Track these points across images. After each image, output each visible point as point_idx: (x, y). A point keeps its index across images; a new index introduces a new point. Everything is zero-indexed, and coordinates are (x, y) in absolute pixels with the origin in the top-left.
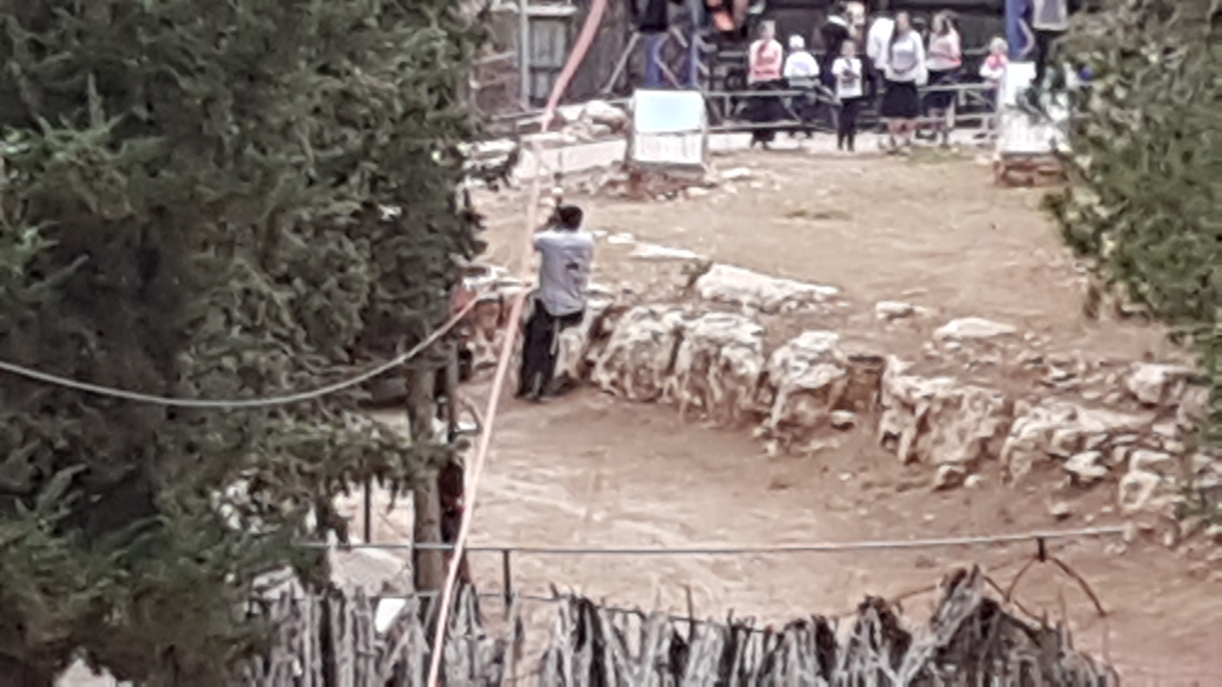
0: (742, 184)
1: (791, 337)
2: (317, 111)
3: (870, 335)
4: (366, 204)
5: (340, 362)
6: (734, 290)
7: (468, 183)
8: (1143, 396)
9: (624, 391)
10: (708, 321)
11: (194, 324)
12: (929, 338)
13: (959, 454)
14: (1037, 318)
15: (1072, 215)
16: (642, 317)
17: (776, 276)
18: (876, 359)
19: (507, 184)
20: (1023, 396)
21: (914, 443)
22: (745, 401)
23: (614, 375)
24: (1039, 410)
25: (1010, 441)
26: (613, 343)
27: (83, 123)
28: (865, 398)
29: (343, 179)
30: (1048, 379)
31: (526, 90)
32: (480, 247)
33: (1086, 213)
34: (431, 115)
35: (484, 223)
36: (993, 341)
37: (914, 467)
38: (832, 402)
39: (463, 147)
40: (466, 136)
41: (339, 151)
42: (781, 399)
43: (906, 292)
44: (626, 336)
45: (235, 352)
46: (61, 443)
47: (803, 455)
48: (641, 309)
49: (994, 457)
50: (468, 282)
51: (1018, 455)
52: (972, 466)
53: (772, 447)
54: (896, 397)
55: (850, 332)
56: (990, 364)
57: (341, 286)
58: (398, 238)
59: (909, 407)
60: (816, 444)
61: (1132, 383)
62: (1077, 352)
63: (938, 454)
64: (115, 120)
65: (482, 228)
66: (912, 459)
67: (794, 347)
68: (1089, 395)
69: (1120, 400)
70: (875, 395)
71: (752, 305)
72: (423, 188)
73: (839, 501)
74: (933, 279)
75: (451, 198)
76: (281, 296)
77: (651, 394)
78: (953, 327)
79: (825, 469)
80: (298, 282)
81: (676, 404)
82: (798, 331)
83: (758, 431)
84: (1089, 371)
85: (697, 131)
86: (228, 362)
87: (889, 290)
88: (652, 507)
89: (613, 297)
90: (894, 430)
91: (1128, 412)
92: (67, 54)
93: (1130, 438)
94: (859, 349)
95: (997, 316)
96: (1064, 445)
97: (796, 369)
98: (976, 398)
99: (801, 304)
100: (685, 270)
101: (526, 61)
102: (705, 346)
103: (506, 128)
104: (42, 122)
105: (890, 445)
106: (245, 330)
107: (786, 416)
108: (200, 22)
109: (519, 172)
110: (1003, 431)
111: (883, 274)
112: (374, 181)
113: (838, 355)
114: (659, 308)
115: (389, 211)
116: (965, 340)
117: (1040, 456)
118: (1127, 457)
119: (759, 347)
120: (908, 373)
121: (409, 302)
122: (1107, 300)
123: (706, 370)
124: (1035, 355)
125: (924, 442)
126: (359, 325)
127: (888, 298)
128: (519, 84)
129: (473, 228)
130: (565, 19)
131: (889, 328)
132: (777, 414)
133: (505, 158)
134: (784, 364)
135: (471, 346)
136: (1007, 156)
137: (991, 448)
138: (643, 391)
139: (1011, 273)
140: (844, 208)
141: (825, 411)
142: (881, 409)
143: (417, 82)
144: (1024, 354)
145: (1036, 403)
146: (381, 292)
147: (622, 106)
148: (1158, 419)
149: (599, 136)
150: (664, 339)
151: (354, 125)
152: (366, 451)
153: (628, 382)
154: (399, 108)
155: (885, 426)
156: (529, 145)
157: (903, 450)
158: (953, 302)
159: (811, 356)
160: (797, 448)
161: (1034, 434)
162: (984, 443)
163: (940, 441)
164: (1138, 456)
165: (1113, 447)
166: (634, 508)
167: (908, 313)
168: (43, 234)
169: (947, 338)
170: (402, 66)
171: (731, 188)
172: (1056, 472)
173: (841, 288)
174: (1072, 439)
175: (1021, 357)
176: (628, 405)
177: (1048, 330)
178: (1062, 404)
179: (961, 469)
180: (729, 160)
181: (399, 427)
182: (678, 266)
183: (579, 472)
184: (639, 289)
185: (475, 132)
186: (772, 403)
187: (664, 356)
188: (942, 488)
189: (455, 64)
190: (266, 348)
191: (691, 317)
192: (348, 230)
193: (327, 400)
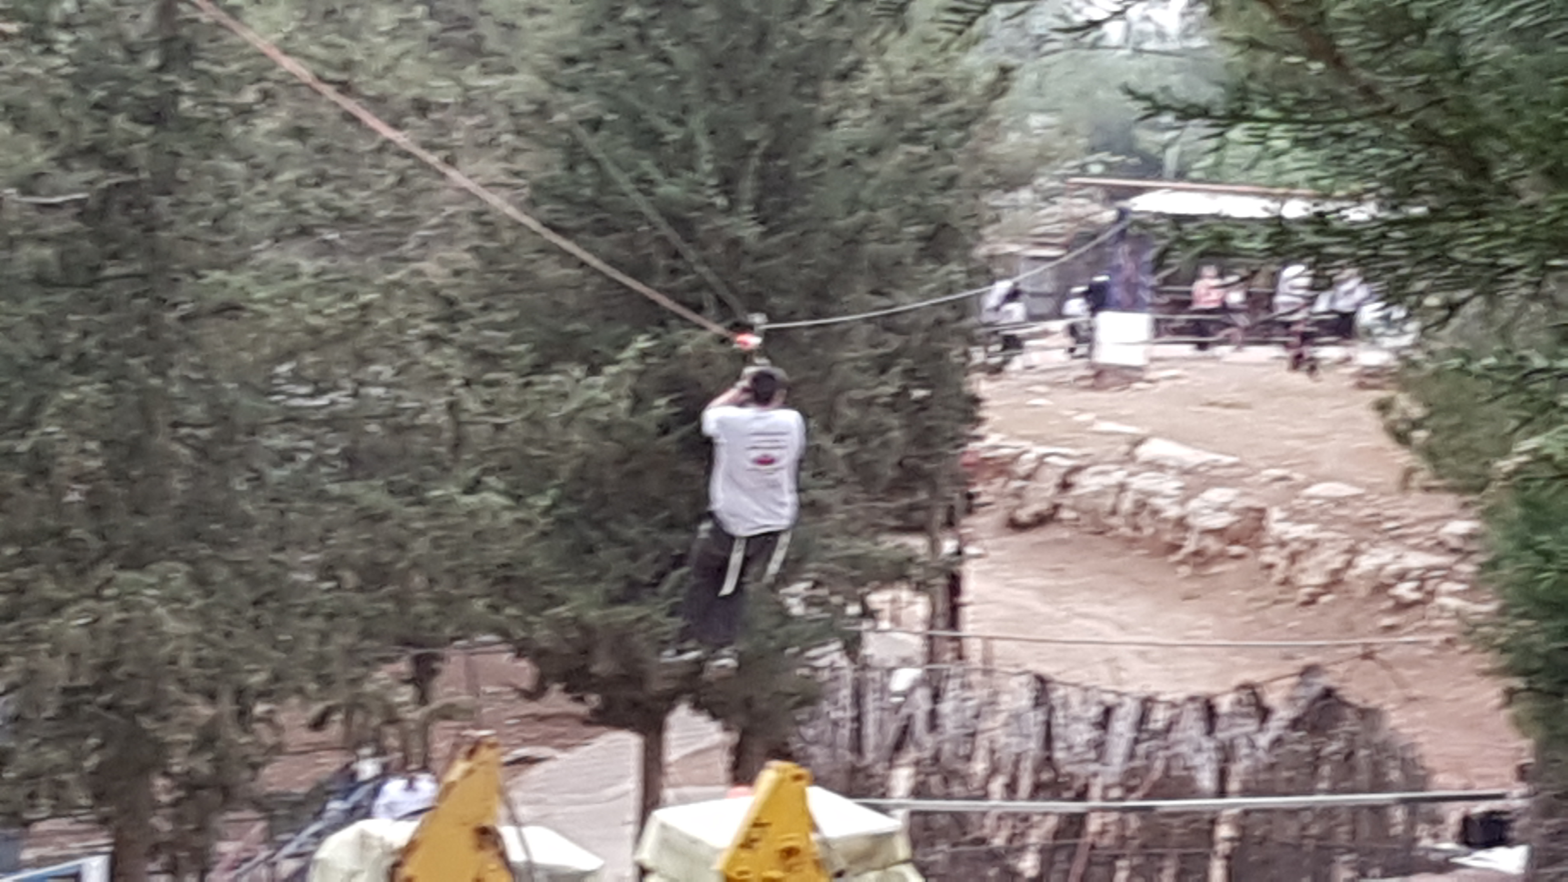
0: (1174, 381)
1: (1201, 492)
3: (1258, 493)
4: (901, 388)
6: (1163, 457)
7: (974, 375)
8: (1455, 543)
10: (1144, 478)
12: (1299, 496)
13: (1318, 580)
14: (1379, 484)
15: (1393, 416)
16: (1097, 474)
17: (1195, 448)
18: (1262, 511)
19: (1004, 377)
20: (1365, 540)
21: (1286, 570)
22: (1168, 537)
23: (1075, 514)
24: (1376, 551)
25: (1354, 572)
26: (1075, 492)
28: (1252, 537)
29: (883, 370)
30: (1382, 529)
32: (979, 421)
33: (1404, 414)
36: (1345, 500)
37: (1285, 587)
38: (1229, 539)
41: (884, 350)
42: (1193, 536)
43: (1286, 463)
44: (1084, 487)
47: (1207, 576)
48: (1096, 468)
49: (1342, 583)
50: (972, 445)
51: (1359, 582)
52: (1327, 588)
53: (1185, 570)
54: (1274, 538)
55: (1248, 490)
56: (1343, 516)
57: (882, 445)
58: (924, 413)
59: (1282, 544)
60: (1216, 569)
61: (1443, 534)
62: (1405, 511)
63: (1303, 579)
66: (1285, 582)
67: (1204, 499)
68: (1412, 541)
69: (1434, 546)
70: (1258, 535)
71: (1174, 468)
72: (944, 378)
73: (1232, 610)
74: (1308, 454)
76: (839, 451)
77: (1101, 529)
78: (1316, 489)
79: (1221, 587)
80: (851, 441)
81: (1118, 537)
82: (1207, 487)
83: (1174, 558)
84: (1414, 524)
85: (1145, 342)
87: (1270, 462)
88: (1099, 609)
89: (1078, 458)
90: (1272, 561)
91: (1440, 554)
93: (1440, 573)
94: (1250, 502)
95: (1352, 483)
96: (1392, 576)
97: (1204, 514)
98: (1331, 540)
99: (1210, 468)
100: (1129, 441)
102: (1140, 497)
105: (1267, 571)
107: (1196, 549)
108: (788, 256)
110: (1349, 564)
111: (1270, 449)
112: (909, 372)
113: (1235, 506)
114: (1110, 468)
115: (918, 393)
116: (1325, 499)
117: (1374, 583)
118: (1437, 586)
119: (1179, 498)
120: (1283, 520)
121: (929, 458)
123: (1141, 513)
124: (1374, 511)
125: (1293, 570)
127: (1271, 467)
130: (1053, 259)
131: (1271, 488)
132: (1189, 547)
134: (1196, 511)
136: (1361, 367)
137: (1340, 576)
138: (1095, 526)
140: (1246, 401)
141: (1222, 545)
142: (1263, 545)
144: (1366, 510)
145: (1374, 544)
146: (911, 451)
148: (1461, 560)
150: (1111, 490)
152: (893, 563)
157: (1278, 575)
158: (1317, 471)
159: (1215, 506)
160: (1203, 571)
161: (1371, 568)
162: (1336, 572)
163: (1303, 571)
164: (1445, 586)
165: (1428, 579)
166: (1084, 609)
167: (1285, 478)
169: (1312, 497)
171: (1165, 384)
172: (1386, 595)
173: (1241, 457)
174: (1398, 573)
175: (1363, 513)
176: (1083, 536)
177: (1382, 494)
178: (1392, 547)
179: (1318, 591)
180: (1166, 364)
181: (920, 547)
182: (1125, 439)
183: (1046, 582)
184: (1095, 453)
186: (1186, 539)
187: (1110, 502)
188: (1306, 604)
191: (1131, 475)
192: (887, 406)
193: (868, 524)
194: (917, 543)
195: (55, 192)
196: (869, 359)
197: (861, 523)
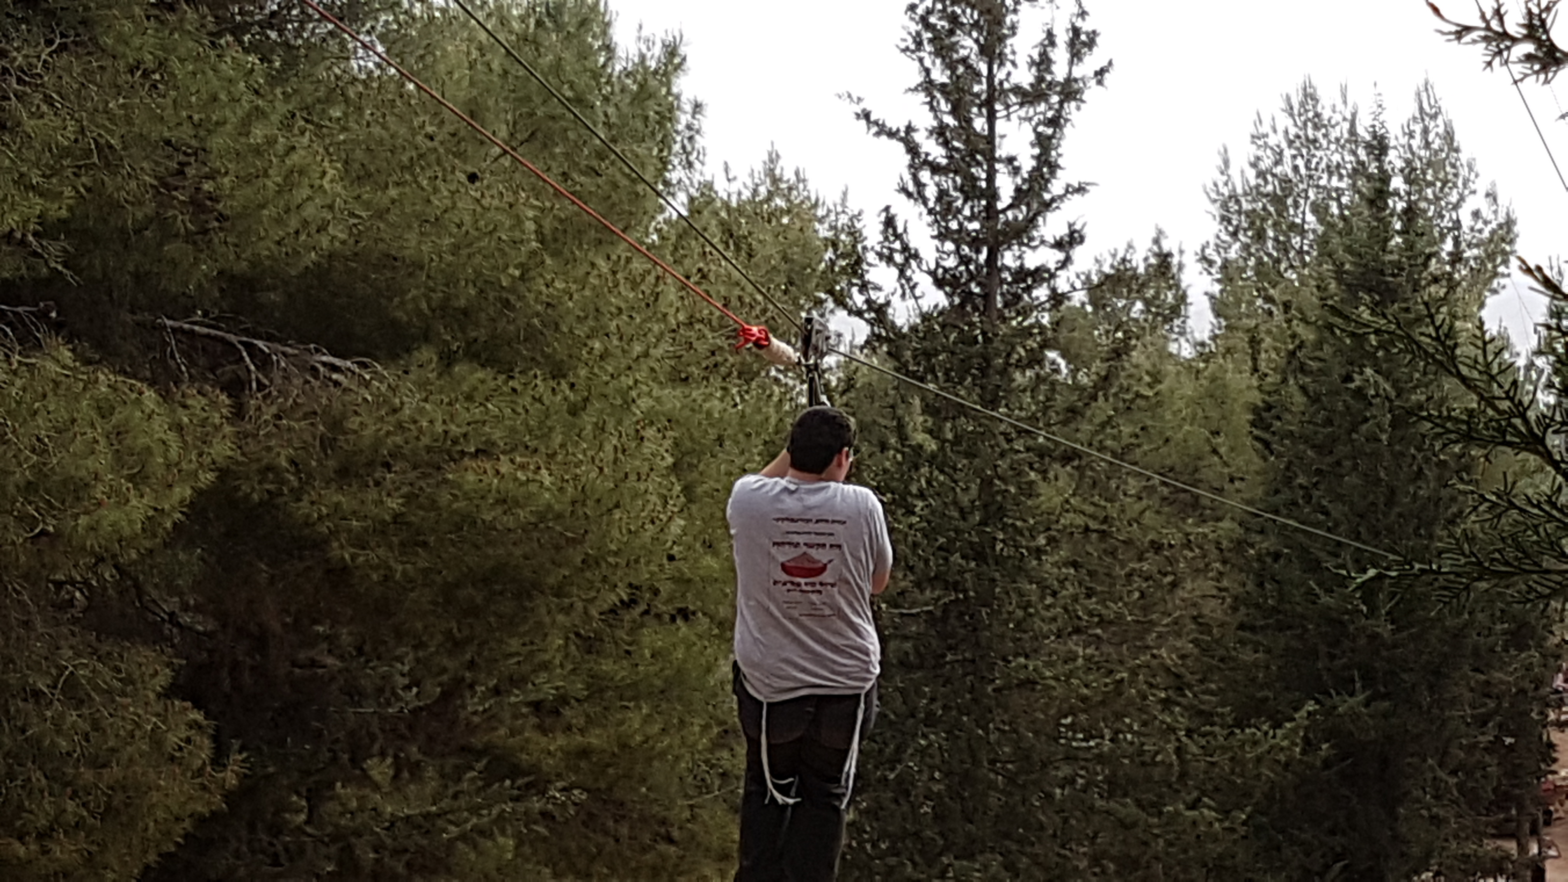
2: (1472, 690)
4: (1496, 737)
5: (1482, 814)
7: (1550, 728)
11: (1406, 794)
27: (1352, 694)
29: (1485, 724)
34: (1530, 694)
35: (1558, 749)
39: (1548, 711)
40: (1550, 705)
41: (1483, 710)
45: (1429, 809)
46: (1339, 849)
50: (1550, 777)
57: (1483, 777)
58: (1513, 754)
64: (1368, 693)
65: (1557, 751)
72: (1527, 730)
75: (1540, 735)
76: (1452, 781)
80: (1461, 774)
86: (1424, 812)
92: (1345, 660)
104: (1333, 692)
106: (1433, 797)
108: (1412, 646)
115: (1509, 740)
121: (1519, 786)
126: (1492, 796)
129: (1551, 751)
135: (1551, 808)
143: (1523, 677)
146: (1503, 781)
151: (1491, 698)
152: (1494, 860)
154: (1514, 690)
168: (1332, 747)
170: (1516, 670)
190: (1444, 806)
192: (1485, 749)
193: (1474, 832)
194: (1511, 846)
195: (913, 605)
196: (1472, 716)
197: (1469, 831)
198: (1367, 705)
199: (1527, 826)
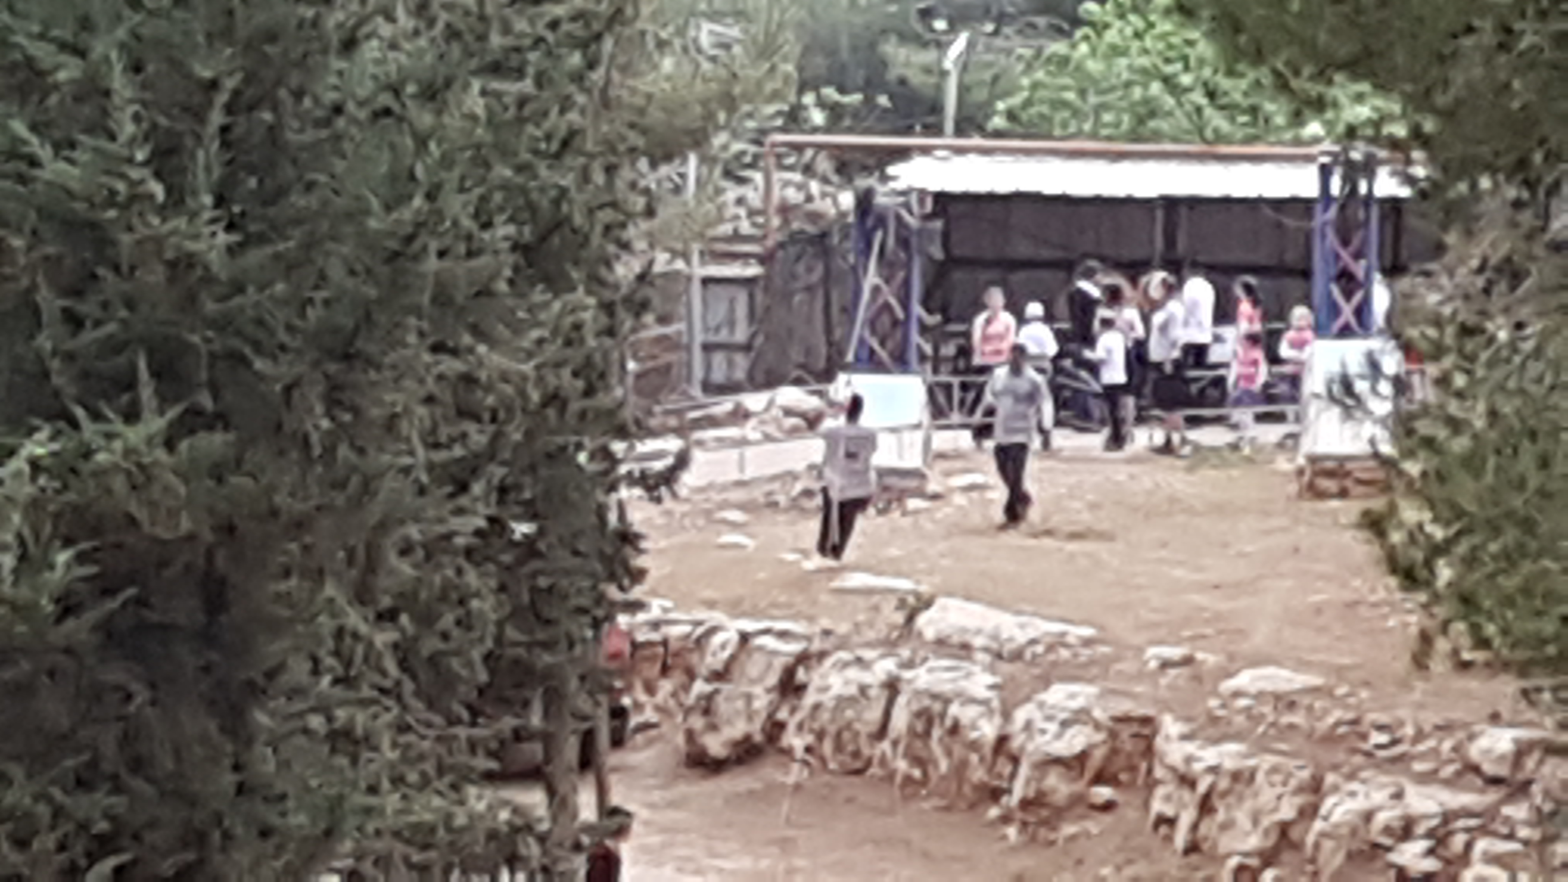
0: (975, 495)
1: (1035, 691)
2: (430, 400)
3: (1139, 689)
4: (492, 520)
5: (459, 721)
6: (964, 630)
7: (624, 492)
8: (1489, 768)
9: (823, 761)
10: (931, 670)
11: (271, 675)
12: (1215, 693)
13: (1254, 842)
14: (1352, 667)
15: (1396, 537)
16: (846, 665)
17: (1019, 613)
18: (1146, 721)
19: (674, 495)
20: (1335, 768)
21: (1195, 827)
22: (978, 774)
23: (810, 739)
24: (1354, 786)
25: (1318, 825)
26: (810, 698)
27: (132, 416)
28: (1133, 769)
29: (463, 488)
30: (1367, 746)
31: (698, 373)
32: (638, 575)
33: (1415, 534)
34: (575, 406)
35: (644, 545)
36: (1294, 698)
37: (1194, 858)
38: (1089, 774)
39: (618, 447)
40: (622, 433)
41: (458, 451)
42: (1024, 770)
43: (1187, 633)
44: (825, 689)
45: (325, 710)
46: (102, 826)
47: (1052, 843)
48: (844, 655)
49: (1297, 846)
50: (623, 620)
51: (1328, 845)
52: (1268, 858)
53: (1012, 831)
54: (1173, 769)
55: (1111, 685)
56: (1292, 727)
57: (461, 624)
58: (536, 564)
59: (1187, 781)
60: (1069, 829)
61: (1474, 751)
62: (1403, 713)
63: (1226, 843)
64: (173, 413)
65: (641, 551)
66: (1192, 848)
67: (1041, 705)
68: (1419, 767)
69: (1459, 774)
70: (1143, 766)
71: (986, 650)
72: (565, 500)
74: (1218, 617)
75: (601, 512)
76: (383, 638)
77: (858, 765)
78: (1244, 679)
79: (1080, 862)
80: (404, 619)
81: (890, 776)
82: (1045, 682)
83: (994, 812)
84: (1420, 736)
85: (918, 426)
86: (316, 722)
87: (1162, 633)
89: (808, 638)
90: (1169, 811)
91: (1470, 789)
92: (111, 328)
93: (1473, 822)
94: (1125, 707)
95: (1302, 665)
96: (1387, 830)
97: (1043, 732)
98: (1274, 770)
99: (1050, 648)
100: (902, 604)
101: (699, 338)
102: (927, 702)
103: (673, 422)
104: (80, 412)
105: (1163, 830)
106: (337, 680)
107: (1031, 794)
108: (281, 286)
109: (688, 479)
110: (1308, 813)
111: (1155, 610)
112: (503, 490)
113: (1098, 714)
114: (868, 654)
115: (522, 529)
116: (1259, 696)
117: (1355, 845)
118: (1469, 846)
119: (996, 704)
120: (1186, 737)
121: (548, 646)
122: (1442, 645)
123: (927, 734)
124: (1350, 715)
125: (1207, 828)
126: (483, 676)
127: (1160, 643)
128: (689, 365)
129: (628, 550)
130: (748, 282)
131: (1163, 681)
132: (1019, 790)
133: (669, 461)
134: (1028, 726)
135: (626, 701)
136: (1313, 459)
137: (1295, 834)
138: (847, 759)
139: (1318, 610)
140: (1105, 526)
141: (1079, 786)
142: (1151, 784)
143: (558, 365)
144: (1337, 714)
145: (1351, 776)
146: (511, 633)
147: (821, 394)
148: (1510, 798)
149: (793, 432)
150: (873, 692)
151: (478, 419)
152: (492, 835)
153: (827, 747)
154: (535, 396)
155: (1158, 806)
156: (700, 443)
157: (1181, 837)
158: (1245, 647)
159: (1063, 716)
160: (1043, 833)
161: (1348, 817)
162: (1284, 828)
163: (1227, 826)
164: (1482, 845)
165: (1451, 833)
167: (1188, 661)
168: (81, 559)
169: (1237, 694)
170: (540, 342)
171: (959, 499)
172: (1379, 864)
173: (1101, 628)
174: (1397, 824)
175: (1331, 720)
176: (827, 778)
177: (1367, 684)
178: (1384, 779)
179: (1254, 862)
180: (958, 464)
181: (534, 806)
182: (893, 602)
183: (764, 863)
184: (843, 628)
185: (633, 429)
186: (1013, 776)
187: (874, 714)
189: (608, 342)
190: (364, 703)
191: (909, 664)
192: (469, 553)
193: (441, 771)
196: (431, 467)
197: (429, 767)
198: (170, 445)
199: (571, 750)
